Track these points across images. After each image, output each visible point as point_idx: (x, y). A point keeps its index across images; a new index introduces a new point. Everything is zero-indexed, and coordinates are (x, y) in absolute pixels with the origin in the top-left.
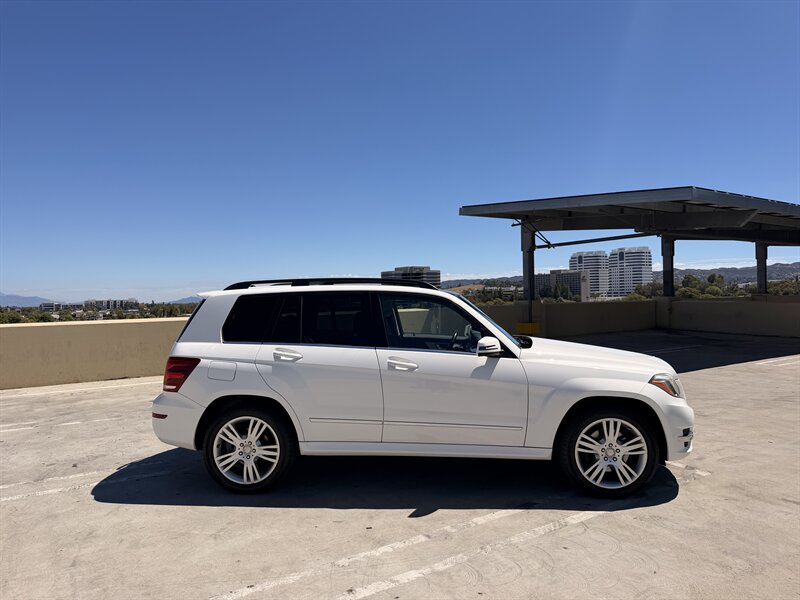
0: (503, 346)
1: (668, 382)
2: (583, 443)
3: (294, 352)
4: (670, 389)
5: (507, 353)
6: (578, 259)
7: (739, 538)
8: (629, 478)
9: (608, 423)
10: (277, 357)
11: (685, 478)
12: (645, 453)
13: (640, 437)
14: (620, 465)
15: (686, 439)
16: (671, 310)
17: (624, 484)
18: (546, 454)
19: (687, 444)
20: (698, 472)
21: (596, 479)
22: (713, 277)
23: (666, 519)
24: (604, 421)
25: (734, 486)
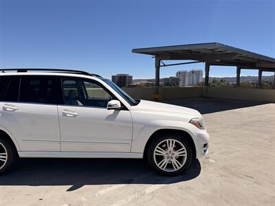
0: (122, 104)
1: (198, 122)
2: (157, 151)
3: (14, 106)
4: (199, 125)
5: (124, 108)
6: (179, 73)
7: (226, 201)
8: (178, 167)
9: (169, 141)
10: (4, 109)
11: (204, 163)
12: (186, 155)
13: (184, 148)
14: (174, 161)
15: (205, 149)
16: (207, 91)
17: (176, 170)
18: (141, 156)
19: (205, 151)
20: (210, 160)
21: (163, 167)
22: (222, 80)
23: (193, 189)
24: (167, 140)
25: (225, 168)
